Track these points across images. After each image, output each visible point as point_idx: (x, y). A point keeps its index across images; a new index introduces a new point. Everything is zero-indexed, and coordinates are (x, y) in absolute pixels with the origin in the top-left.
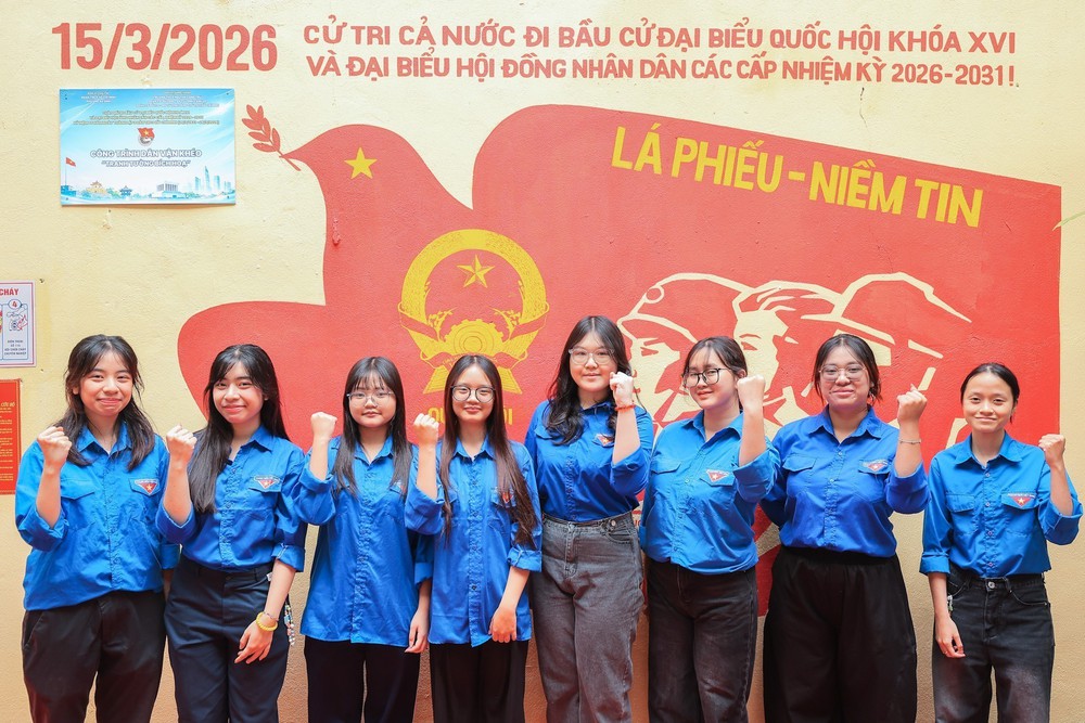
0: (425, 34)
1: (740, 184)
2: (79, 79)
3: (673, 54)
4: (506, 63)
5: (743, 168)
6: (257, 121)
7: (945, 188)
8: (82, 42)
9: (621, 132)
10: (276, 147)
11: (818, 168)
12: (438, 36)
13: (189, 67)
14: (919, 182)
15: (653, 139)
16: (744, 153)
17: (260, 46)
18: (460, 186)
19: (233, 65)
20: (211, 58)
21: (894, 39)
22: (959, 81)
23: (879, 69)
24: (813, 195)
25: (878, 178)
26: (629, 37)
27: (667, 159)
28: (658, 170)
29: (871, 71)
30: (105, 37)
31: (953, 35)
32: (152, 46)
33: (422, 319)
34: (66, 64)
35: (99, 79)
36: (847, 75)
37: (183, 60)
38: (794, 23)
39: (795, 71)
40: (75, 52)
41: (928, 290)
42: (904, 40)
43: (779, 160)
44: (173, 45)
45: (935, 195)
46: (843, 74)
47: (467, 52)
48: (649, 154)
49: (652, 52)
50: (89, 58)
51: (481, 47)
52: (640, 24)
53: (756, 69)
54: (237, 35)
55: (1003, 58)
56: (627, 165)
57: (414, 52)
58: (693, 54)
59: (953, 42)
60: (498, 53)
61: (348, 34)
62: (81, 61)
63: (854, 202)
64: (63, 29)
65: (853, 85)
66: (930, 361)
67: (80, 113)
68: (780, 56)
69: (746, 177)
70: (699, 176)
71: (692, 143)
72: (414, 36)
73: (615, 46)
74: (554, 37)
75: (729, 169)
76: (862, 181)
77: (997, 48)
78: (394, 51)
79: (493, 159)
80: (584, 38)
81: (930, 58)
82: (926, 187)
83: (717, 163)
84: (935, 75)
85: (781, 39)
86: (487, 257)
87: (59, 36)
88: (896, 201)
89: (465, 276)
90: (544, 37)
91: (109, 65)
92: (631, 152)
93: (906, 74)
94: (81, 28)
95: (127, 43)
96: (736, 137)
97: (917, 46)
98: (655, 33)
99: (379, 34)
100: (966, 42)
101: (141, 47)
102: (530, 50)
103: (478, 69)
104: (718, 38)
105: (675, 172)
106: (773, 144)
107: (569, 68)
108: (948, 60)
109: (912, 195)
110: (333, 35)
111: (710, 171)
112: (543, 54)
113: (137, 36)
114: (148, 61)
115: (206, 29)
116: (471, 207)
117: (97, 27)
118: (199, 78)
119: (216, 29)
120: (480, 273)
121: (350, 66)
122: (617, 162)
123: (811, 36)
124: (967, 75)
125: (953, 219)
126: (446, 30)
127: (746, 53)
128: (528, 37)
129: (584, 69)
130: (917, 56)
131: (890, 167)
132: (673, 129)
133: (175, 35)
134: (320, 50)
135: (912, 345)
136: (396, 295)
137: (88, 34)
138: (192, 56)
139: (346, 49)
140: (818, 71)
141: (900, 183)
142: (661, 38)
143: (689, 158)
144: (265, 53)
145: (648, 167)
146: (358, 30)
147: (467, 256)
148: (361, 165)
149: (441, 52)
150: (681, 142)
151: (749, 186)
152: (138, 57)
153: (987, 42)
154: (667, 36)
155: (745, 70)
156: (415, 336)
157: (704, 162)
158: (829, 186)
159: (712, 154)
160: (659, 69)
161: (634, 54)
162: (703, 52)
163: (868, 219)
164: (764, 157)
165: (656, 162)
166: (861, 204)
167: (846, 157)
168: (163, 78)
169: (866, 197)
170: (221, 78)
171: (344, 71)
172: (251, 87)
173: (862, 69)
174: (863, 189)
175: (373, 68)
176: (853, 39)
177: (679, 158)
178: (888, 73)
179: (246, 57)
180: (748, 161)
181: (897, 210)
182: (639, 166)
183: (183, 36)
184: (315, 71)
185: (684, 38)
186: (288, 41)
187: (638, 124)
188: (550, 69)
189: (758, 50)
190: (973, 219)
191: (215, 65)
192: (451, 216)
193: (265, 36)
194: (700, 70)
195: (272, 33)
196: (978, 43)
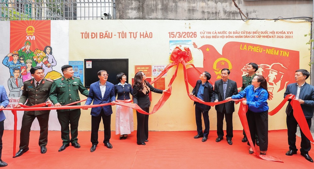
0: (216, 33)
1: (257, 51)
2: (172, 39)
3: (248, 35)
4: (226, 36)
5: (257, 49)
6: (194, 44)
7: (284, 52)
8: (172, 34)
9: (241, 45)
10: (197, 47)
11: (267, 49)
12: (217, 33)
13: (186, 37)
14: (280, 51)
15: (245, 46)
16: (257, 47)
17: (195, 34)
18: (220, 52)
19: (191, 37)
20: (188, 36)
21: (277, 32)
22: (285, 38)
23: (275, 36)
24: (267, 53)
25: (275, 51)
26: (242, 33)
27: (247, 48)
28: (246, 50)
29: (274, 37)
30: (175, 34)
31: (285, 32)
32: (181, 35)
33: (216, 69)
34: (170, 37)
35: (174, 39)
36: (271, 37)
37: (185, 37)
38: (264, 31)
39: (264, 37)
40: (171, 36)
41: (282, 65)
42: (278, 33)
43: (262, 48)
44: (183, 35)
45: (283, 53)
46: (270, 37)
47: (221, 35)
48: (245, 48)
49: (245, 35)
50: (173, 36)
51: (223, 34)
52: (244, 31)
53: (259, 37)
54: (192, 33)
55: (291, 35)
56: (242, 49)
57: (214, 35)
58: (250, 35)
59: (285, 33)
60: (225, 35)
61: (206, 33)
62: (172, 37)
63: (272, 54)
64: (170, 33)
65: (271, 39)
66: (282, 74)
67: (172, 43)
68: (262, 35)
69: (258, 51)
70: (252, 50)
71: (251, 46)
72: (214, 33)
73: (240, 34)
74: (232, 33)
75: (255, 50)
76: (273, 51)
77: (290, 34)
78: (212, 35)
79: (224, 49)
80: (236, 33)
81: (282, 35)
82: (281, 52)
83: (254, 49)
84: (282, 37)
85: (262, 33)
86: (224, 61)
87: (169, 34)
88: (278, 53)
89: (221, 64)
90: (231, 33)
91: (175, 37)
92: (243, 47)
93: (279, 37)
94: (172, 33)
95: (178, 34)
96: (256, 45)
97: (280, 33)
98: (246, 32)
99: (210, 33)
100: (286, 33)
101: (179, 35)
102: (229, 35)
103: (222, 37)
104: (254, 33)
105: (248, 50)
106: (261, 46)
107: (234, 37)
108: (284, 35)
109: (280, 53)
110: (204, 33)
111: (253, 50)
112: (231, 35)
113: (179, 34)
114: (180, 37)
115: (188, 33)
116: (222, 55)
117: (174, 32)
118: (187, 39)
119: (189, 32)
120: (223, 63)
121: (206, 37)
122: (241, 49)
123: (266, 32)
124: (287, 37)
125: (285, 56)
126: (218, 32)
127: (258, 35)
128: (229, 33)
129: (236, 37)
130: (280, 35)
131: (277, 49)
132: (248, 45)
133: (184, 33)
134: (202, 35)
135: (280, 72)
136: (212, 66)
137: (173, 33)
138: (186, 36)
139: (205, 35)
140: (267, 37)
141: (278, 51)
142: (246, 33)
143: (250, 48)
144: (195, 35)
145: (245, 49)
146: (207, 32)
147: (221, 61)
148: (208, 50)
149: (218, 35)
150: (249, 46)
151: (258, 52)
152: (179, 36)
153: (289, 33)
154: (247, 33)
155: (257, 37)
156: (215, 71)
157: (252, 49)
158: (268, 52)
159: (253, 48)
160: (246, 37)
161: (243, 35)
162: (252, 35)
163: (273, 56)
164: (260, 48)
165: (246, 49)
166: (273, 54)
167: (271, 48)
168: (182, 39)
169: (274, 53)
170: (190, 39)
171: (205, 38)
172: (193, 40)
173: (273, 36)
174: (273, 52)
175: (209, 37)
176: (271, 33)
177: (249, 48)
178: (276, 37)
179: (193, 36)
180: (258, 48)
181: (278, 55)
182: (244, 49)
183: (185, 34)
184: (202, 38)
185: (249, 33)
186: (198, 34)
187: (243, 44)
188: (232, 37)
189: (259, 34)
190: (288, 56)
191: (189, 37)
192: (219, 56)
193: (195, 33)
194: (252, 37)
195: (196, 33)
196: (288, 33)
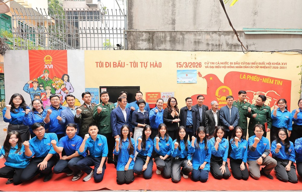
0: (219, 63)
1: (254, 80)
2: (179, 69)
3: (247, 65)
4: (228, 66)
5: (255, 78)
6: (199, 73)
7: (278, 81)
8: (179, 64)
9: (241, 74)
10: (201, 76)
11: (264, 78)
12: (220, 63)
13: (191, 67)
14: (275, 80)
15: (245, 75)
16: (255, 77)
17: (200, 65)
18: (222, 81)
19: (196, 67)
20: (194, 66)
21: (273, 64)
22: (280, 68)
23: (271, 67)
24: (263, 82)
25: (270, 80)
26: (242, 63)
27: (246, 78)
28: (245, 79)
29: (270, 67)
30: (182, 64)
31: (280, 63)
32: (187, 65)
33: (218, 96)
34: (177, 67)
35: (181, 69)
37: (191, 66)
38: (261, 62)
39: (261, 67)
40: (178, 66)
41: (276, 92)
42: (274, 64)
43: (259, 78)
44: (190, 65)
45: (277, 82)
46: (267, 68)
47: (223, 65)
48: (244, 77)
49: (245, 65)
50: (180, 66)
51: (225, 65)
52: (243, 62)
53: (257, 67)
54: (197, 63)
55: (285, 66)
56: (242, 78)
57: (217, 65)
58: (250, 65)
59: (280, 64)
60: (227, 65)
61: (210, 63)
62: (179, 67)
63: (268, 82)
64: (177, 63)
65: (268, 69)
66: (276, 101)
67: (179, 73)
68: (260, 65)
69: (255, 80)
70: (250, 80)
71: (249, 76)
72: (217, 63)
73: (240, 64)
74: (233, 63)
75: (253, 79)
76: (269, 80)
77: (285, 65)
78: (215, 65)
79: (226, 78)
80: (237, 63)
81: (277, 66)
82: (276, 81)
83: (252, 78)
84: (277, 68)
85: (260, 63)
86: (225, 89)
87: (177, 64)
88: (272, 82)
89: (223, 91)
90: (232, 63)
91: (182, 67)
92: (242, 77)
93: (274, 68)
94: (179, 63)
95: (184, 64)
96: (254, 75)
97: (275, 64)
98: (245, 63)
99: (213, 63)
100: (281, 64)
101: (186, 65)
102: (231, 65)
103: (225, 67)
104: (252, 63)
105: (247, 79)
106: (258, 76)
107: (235, 67)
108: (279, 66)
109: (274, 82)
110: (208, 63)
111: (251, 79)
112: (232, 65)
113: (186, 64)
114: (187, 66)
115: (193, 63)
116: (223, 83)
117: (181, 63)
118: (193, 69)
119: (195, 63)
120: (224, 91)
121: (210, 67)
122: (240, 78)
123: (263, 63)
124: (281, 68)
125: (279, 84)
126: (221, 63)
127: (256, 65)
128: (230, 63)
129: (237, 67)
130: (275, 66)
131: (272, 78)
132: (247, 74)
134: (207, 65)
135: (274, 99)
136: (215, 93)
137: (180, 63)
138: (192, 66)
139: (209, 65)
140: (264, 67)
141: (273, 80)
142: (246, 63)
143: (249, 77)
144: (200, 66)
145: (244, 78)
146: (211, 63)
147: (223, 89)
148: (211, 78)
149: (220, 65)
150: (248, 76)
151: (256, 81)
152: (186, 66)
153: (283, 64)
154: (247, 63)
155: (255, 67)
156: (217, 98)
157: (250, 78)
158: (265, 81)
159: (251, 77)
160: (246, 67)
161: (243, 65)
162: (251, 65)
164: (257, 77)
165: (245, 78)
166: (268, 83)
167: (267, 77)
168: (188, 68)
169: (269, 82)
170: (195, 68)
171: (209, 67)
172: (198, 69)
173: (269, 67)
174: (269, 81)
175: (213, 67)
176: (268, 64)
177: (248, 77)
178: (272, 67)
179: (198, 66)
180: (256, 78)
181: (273, 83)
182: (243, 78)
183: (191, 64)
184: (206, 68)
185: (249, 64)
186: (203, 64)
187: (243, 73)
188: (233, 67)
189: (257, 65)
190: (281, 84)
191: (194, 67)
192: (221, 84)
193: (200, 63)
194: (250, 67)
195: (201, 63)
196: (282, 64)
